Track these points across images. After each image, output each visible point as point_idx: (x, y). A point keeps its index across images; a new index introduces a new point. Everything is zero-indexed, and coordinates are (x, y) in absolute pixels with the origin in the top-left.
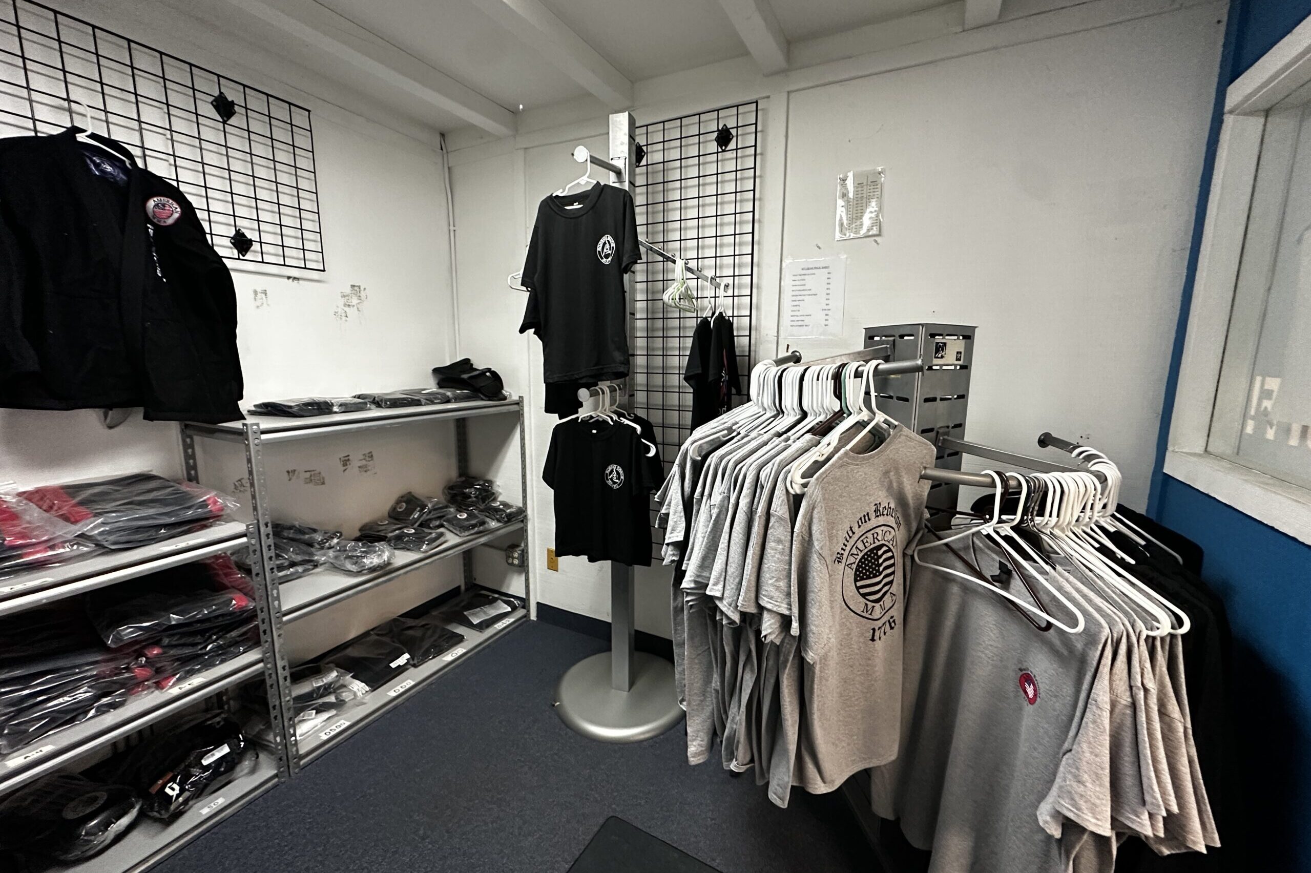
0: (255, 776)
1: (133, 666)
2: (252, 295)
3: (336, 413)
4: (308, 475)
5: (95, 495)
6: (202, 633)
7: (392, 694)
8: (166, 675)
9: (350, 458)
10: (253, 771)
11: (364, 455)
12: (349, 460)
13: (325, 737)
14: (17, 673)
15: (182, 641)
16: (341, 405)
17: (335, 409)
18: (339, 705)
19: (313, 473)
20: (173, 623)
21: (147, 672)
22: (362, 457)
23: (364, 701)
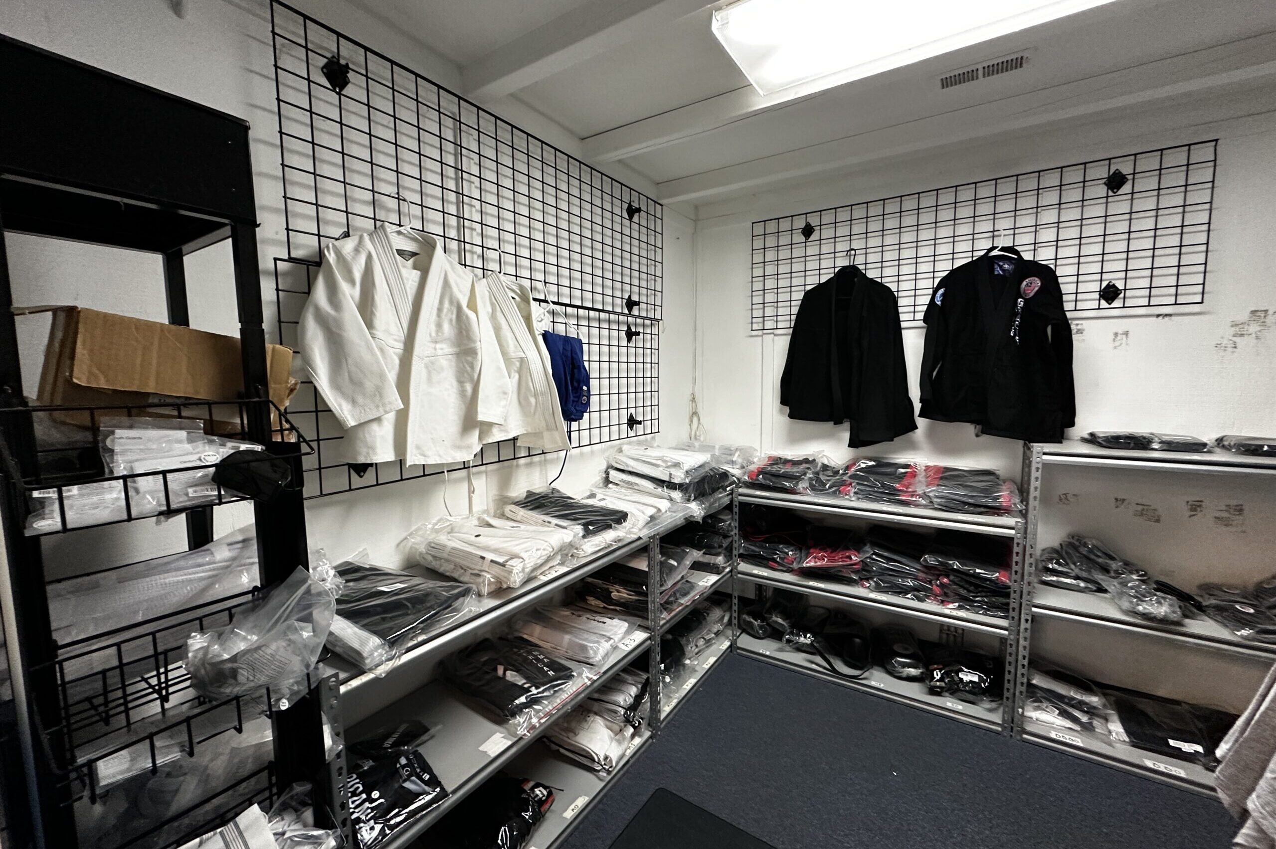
0: (988, 714)
1: (933, 582)
2: (1113, 337)
3: (1156, 450)
4: (1140, 508)
5: (950, 475)
6: (977, 586)
7: (1149, 764)
8: (949, 600)
9: (1203, 504)
10: (990, 710)
11: (1228, 506)
12: (1200, 506)
13: (1053, 735)
14: (886, 554)
15: (961, 584)
16: (1162, 442)
17: (1155, 446)
18: (1088, 728)
19: (1146, 508)
20: (955, 567)
21: (937, 590)
22: (1224, 508)
23: (1115, 744)
